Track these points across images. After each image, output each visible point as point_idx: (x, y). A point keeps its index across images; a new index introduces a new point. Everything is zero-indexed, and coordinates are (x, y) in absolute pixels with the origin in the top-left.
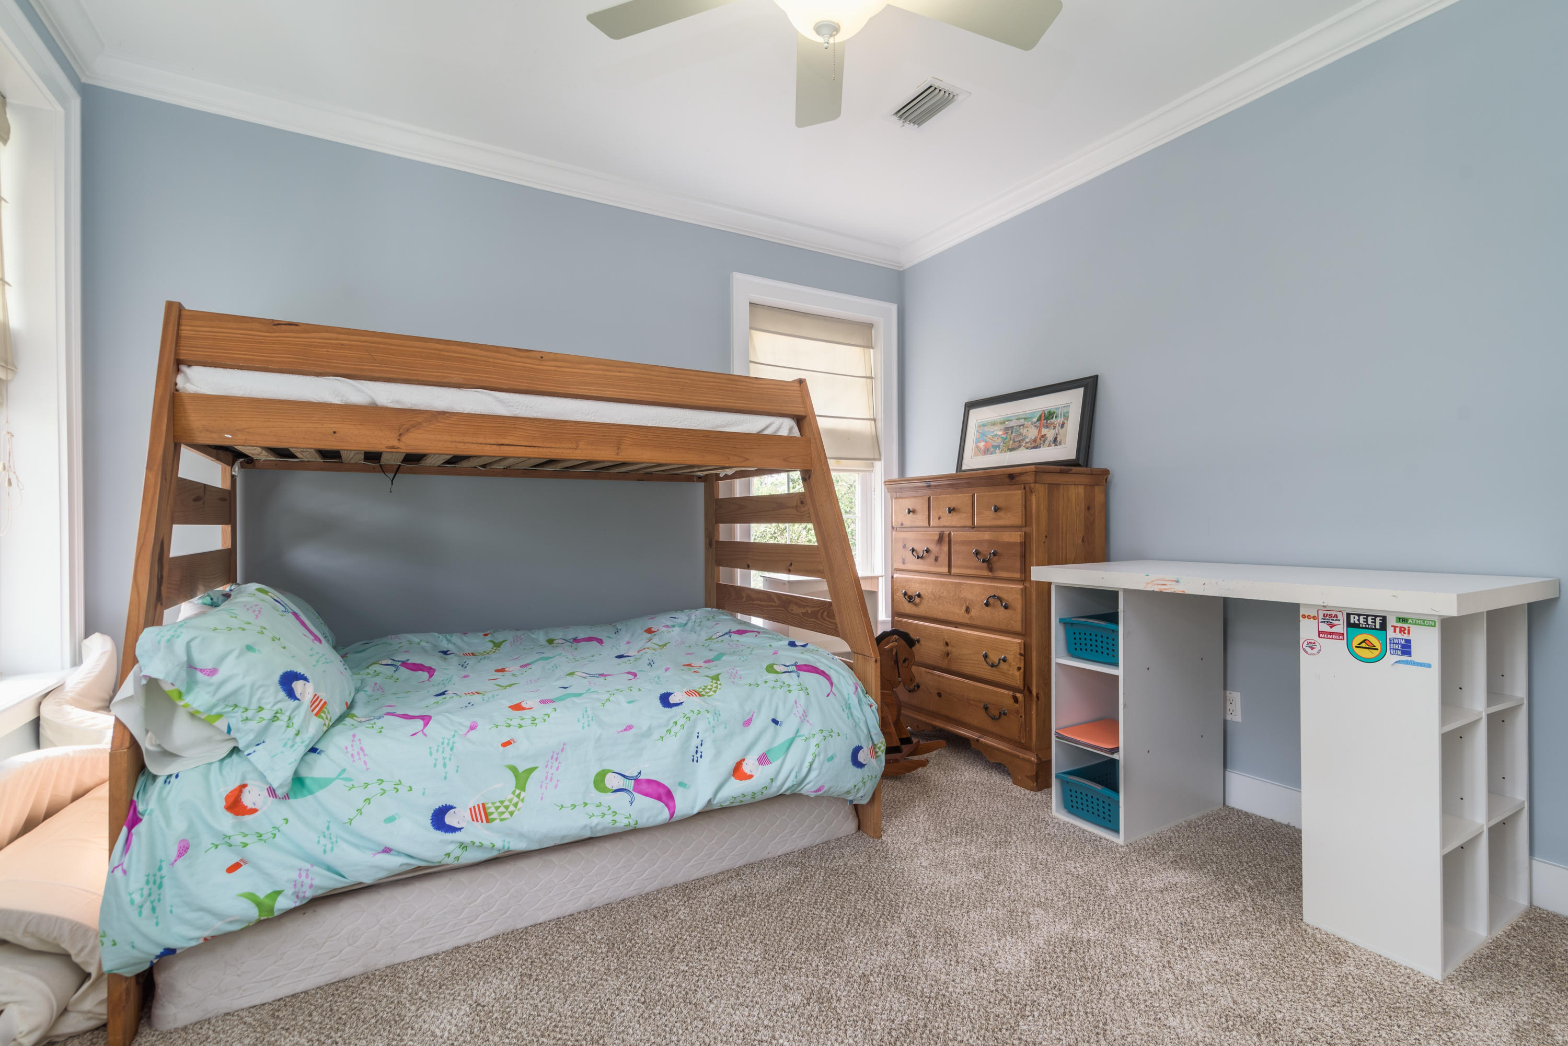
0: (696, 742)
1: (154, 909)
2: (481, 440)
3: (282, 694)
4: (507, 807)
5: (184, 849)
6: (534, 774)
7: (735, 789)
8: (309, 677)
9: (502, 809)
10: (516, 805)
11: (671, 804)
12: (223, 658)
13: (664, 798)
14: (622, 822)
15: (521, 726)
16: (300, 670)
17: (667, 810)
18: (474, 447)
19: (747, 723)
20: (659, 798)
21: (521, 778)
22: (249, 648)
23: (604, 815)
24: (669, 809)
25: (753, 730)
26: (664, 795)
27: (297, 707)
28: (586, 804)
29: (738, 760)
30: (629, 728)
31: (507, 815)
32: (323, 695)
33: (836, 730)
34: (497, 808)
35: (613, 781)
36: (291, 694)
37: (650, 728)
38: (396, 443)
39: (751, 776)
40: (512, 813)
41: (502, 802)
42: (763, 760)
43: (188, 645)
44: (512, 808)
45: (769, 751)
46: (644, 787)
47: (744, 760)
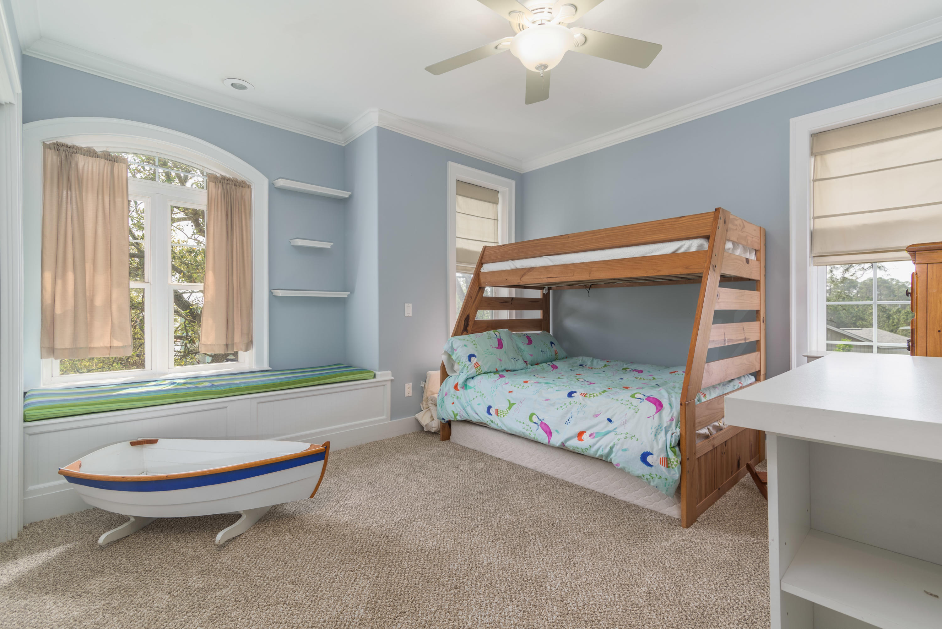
0: (569, 416)
1: (442, 407)
2: (542, 277)
3: (467, 360)
4: (503, 413)
5: (446, 394)
6: (514, 405)
7: (574, 443)
8: (477, 356)
9: (502, 413)
10: (506, 414)
11: (550, 437)
12: (458, 347)
13: (548, 433)
14: (532, 436)
15: (518, 388)
16: (476, 354)
17: (547, 438)
18: (540, 280)
19: (597, 416)
20: (546, 433)
21: (511, 405)
22: (465, 346)
23: (528, 430)
24: (549, 439)
25: (596, 420)
26: (549, 433)
27: (470, 365)
28: (524, 423)
29: (581, 430)
30: (548, 400)
31: (502, 416)
32: (480, 363)
33: (637, 437)
34: (501, 412)
35: (535, 419)
36: (470, 360)
37: (555, 403)
38: (520, 281)
39: (583, 440)
40: (504, 416)
41: (503, 411)
42: (592, 436)
43: (452, 342)
44: (505, 414)
45: (597, 433)
46: (543, 425)
47: (585, 432)
